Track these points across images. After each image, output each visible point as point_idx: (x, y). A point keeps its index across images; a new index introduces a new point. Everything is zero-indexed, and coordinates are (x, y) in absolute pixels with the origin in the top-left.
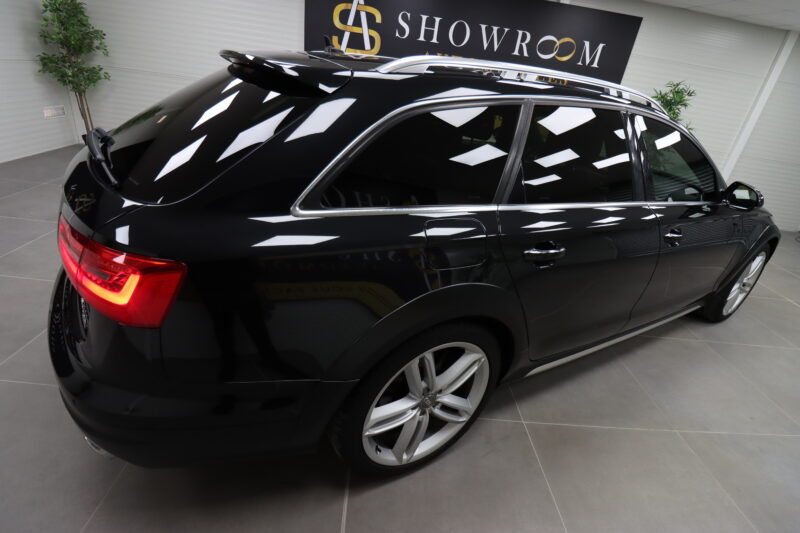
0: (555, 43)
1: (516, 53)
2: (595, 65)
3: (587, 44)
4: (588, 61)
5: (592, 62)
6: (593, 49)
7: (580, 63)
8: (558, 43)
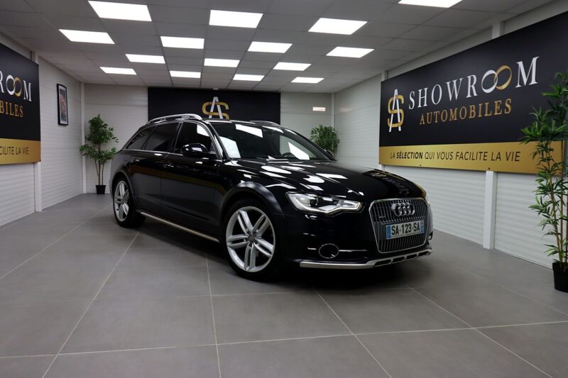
0: (494, 75)
1: (469, 96)
2: (533, 82)
3: (521, 64)
4: (525, 80)
5: (529, 80)
6: (527, 67)
7: (519, 86)
8: (496, 74)
